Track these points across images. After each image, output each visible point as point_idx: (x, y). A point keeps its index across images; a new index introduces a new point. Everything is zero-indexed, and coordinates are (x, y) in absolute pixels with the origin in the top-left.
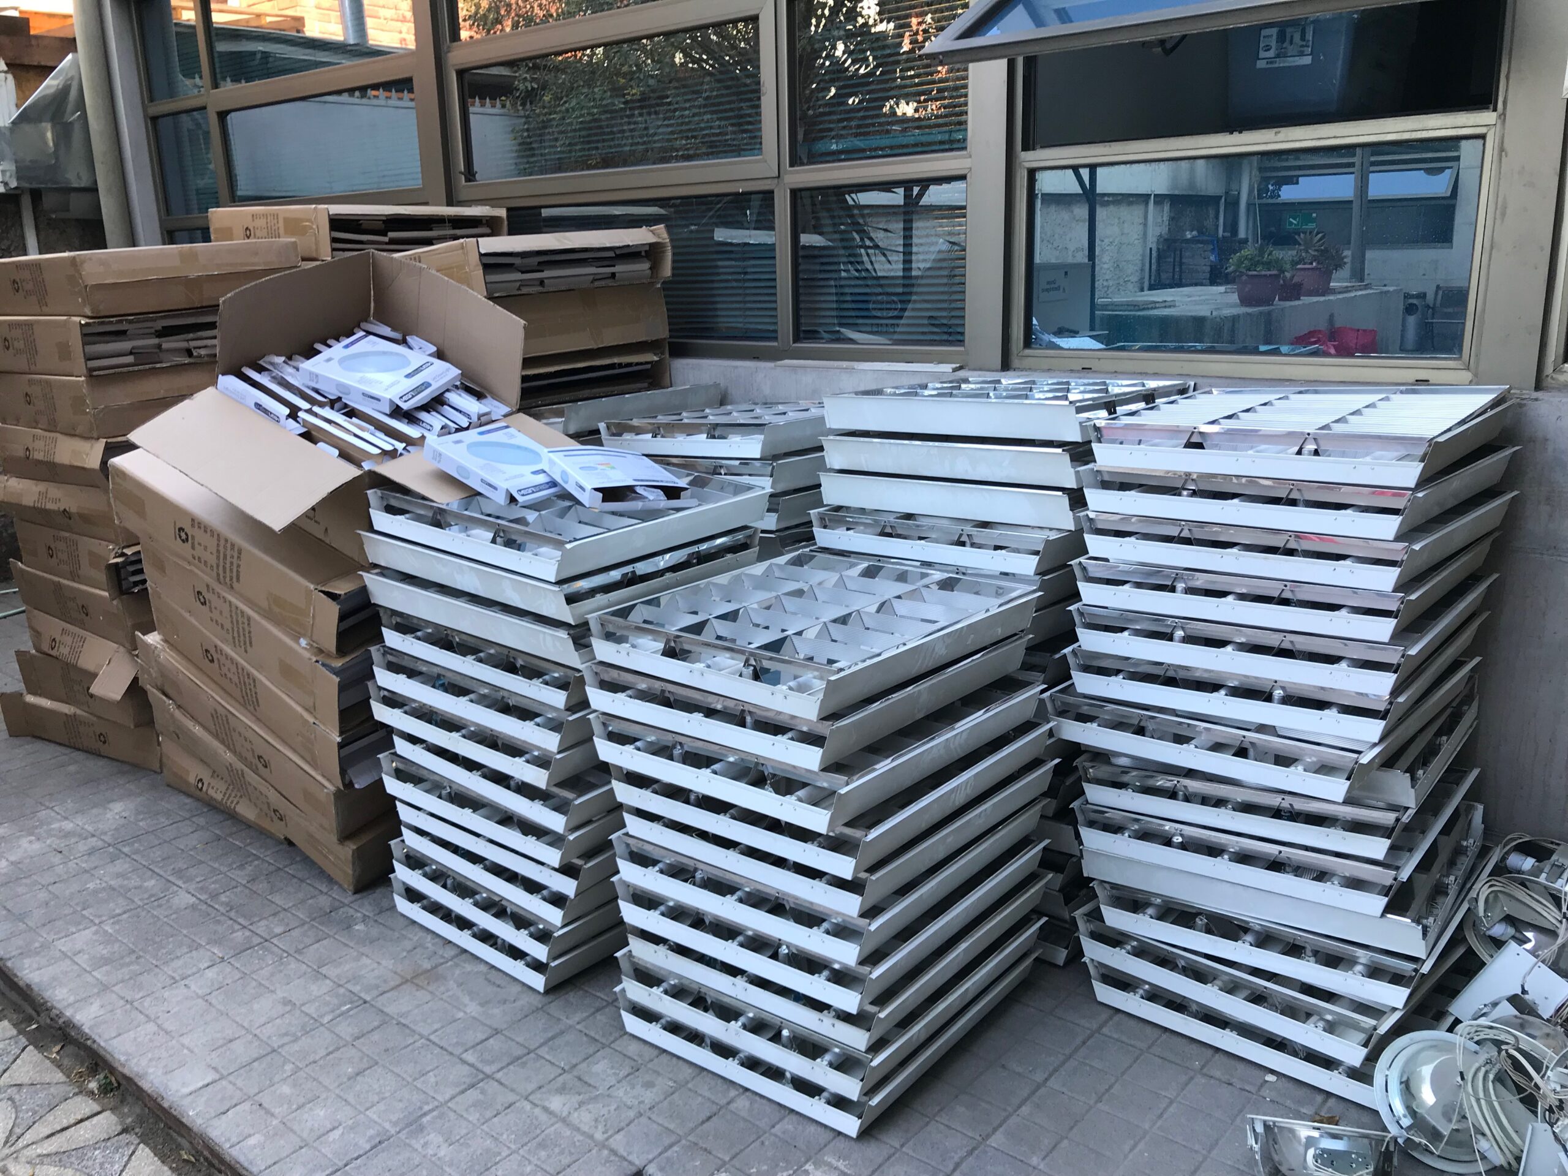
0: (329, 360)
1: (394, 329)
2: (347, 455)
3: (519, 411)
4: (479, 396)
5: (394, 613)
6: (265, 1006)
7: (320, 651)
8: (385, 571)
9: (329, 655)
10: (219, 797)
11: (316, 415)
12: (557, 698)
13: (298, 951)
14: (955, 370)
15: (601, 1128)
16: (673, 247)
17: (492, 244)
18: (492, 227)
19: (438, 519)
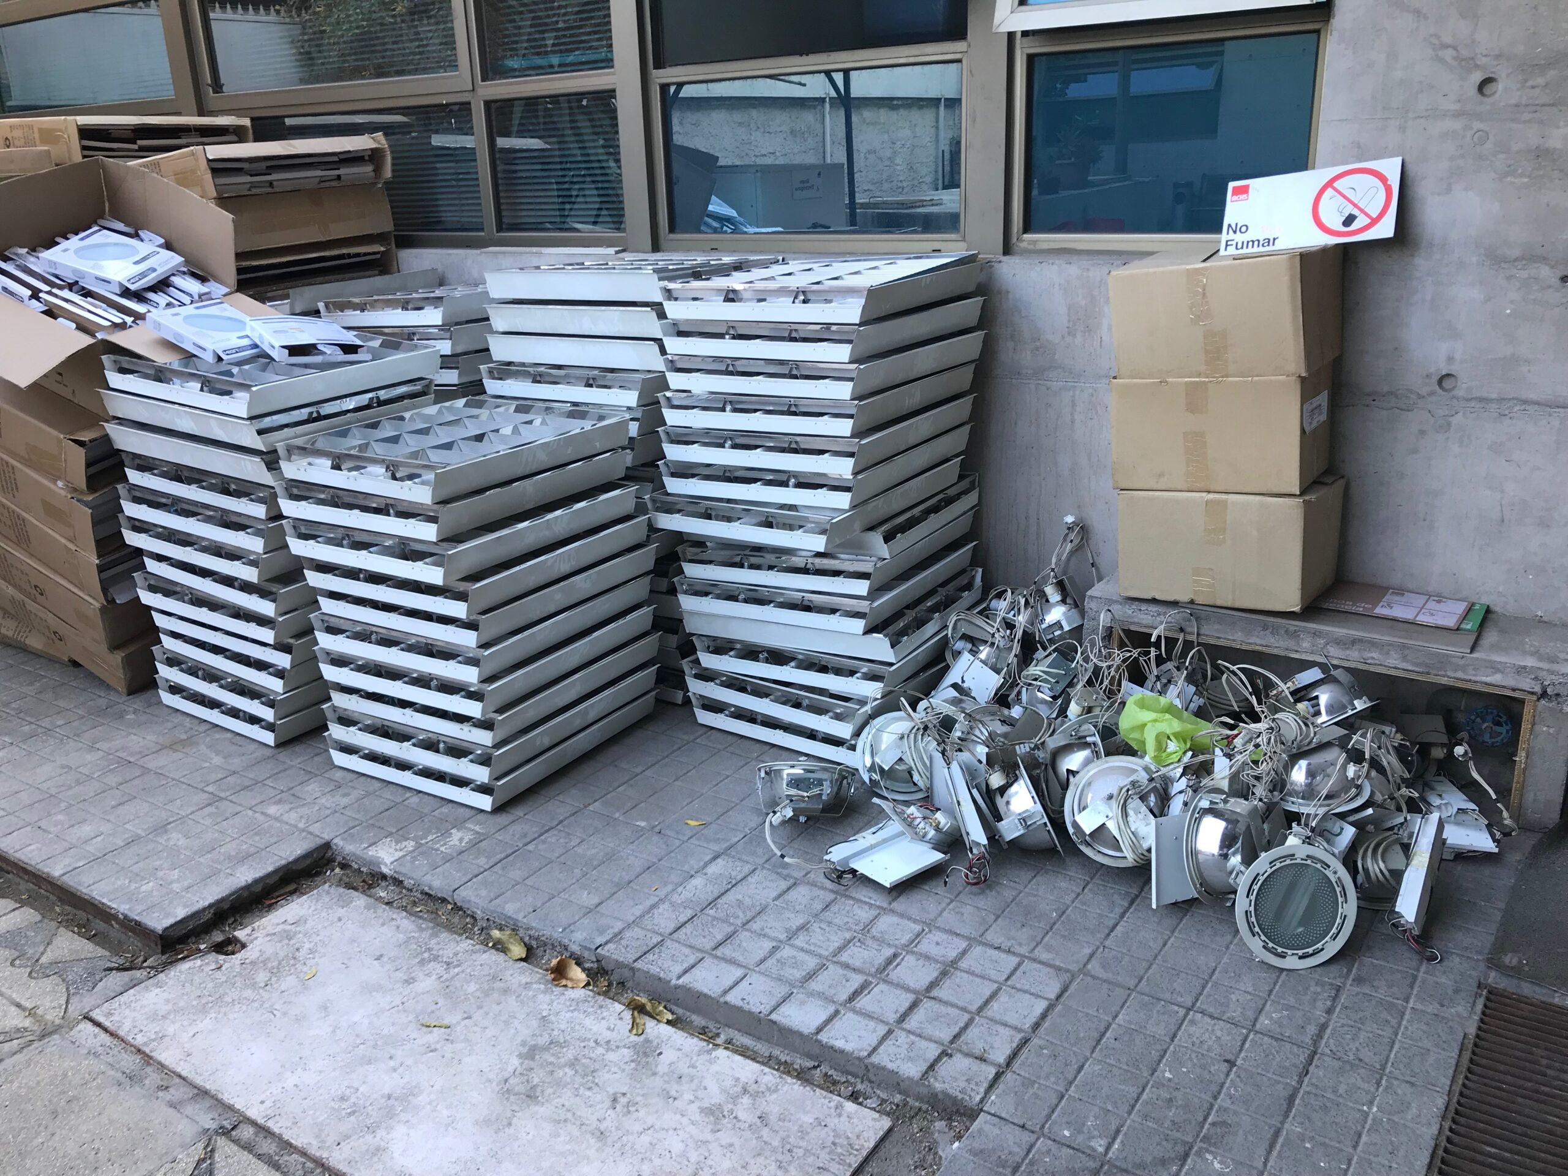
0: (66, 250)
1: (127, 224)
2: (83, 327)
3: (237, 291)
4: (203, 279)
5: (135, 456)
6: (47, 770)
7: (75, 490)
8: (121, 421)
9: (82, 493)
10: (10, 634)
11: (56, 296)
12: (259, 511)
13: (78, 735)
14: (617, 252)
15: (303, 821)
16: (392, 152)
17: (217, 151)
18: (237, 135)
19: (160, 375)
